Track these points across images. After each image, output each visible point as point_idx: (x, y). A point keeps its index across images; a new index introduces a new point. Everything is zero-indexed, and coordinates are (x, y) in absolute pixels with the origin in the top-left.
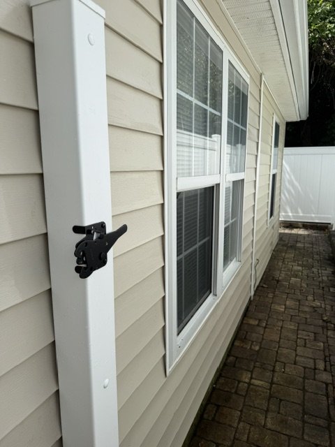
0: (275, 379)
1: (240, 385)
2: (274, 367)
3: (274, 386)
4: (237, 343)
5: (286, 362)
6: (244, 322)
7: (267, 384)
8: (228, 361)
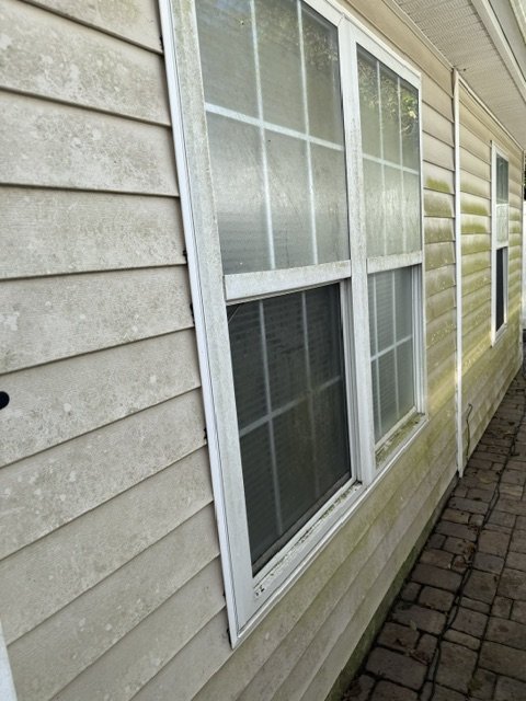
0: (491, 631)
1: (423, 640)
2: (491, 606)
3: (486, 644)
4: (426, 558)
5: (516, 597)
6: (444, 517)
7: (474, 640)
8: (406, 592)
